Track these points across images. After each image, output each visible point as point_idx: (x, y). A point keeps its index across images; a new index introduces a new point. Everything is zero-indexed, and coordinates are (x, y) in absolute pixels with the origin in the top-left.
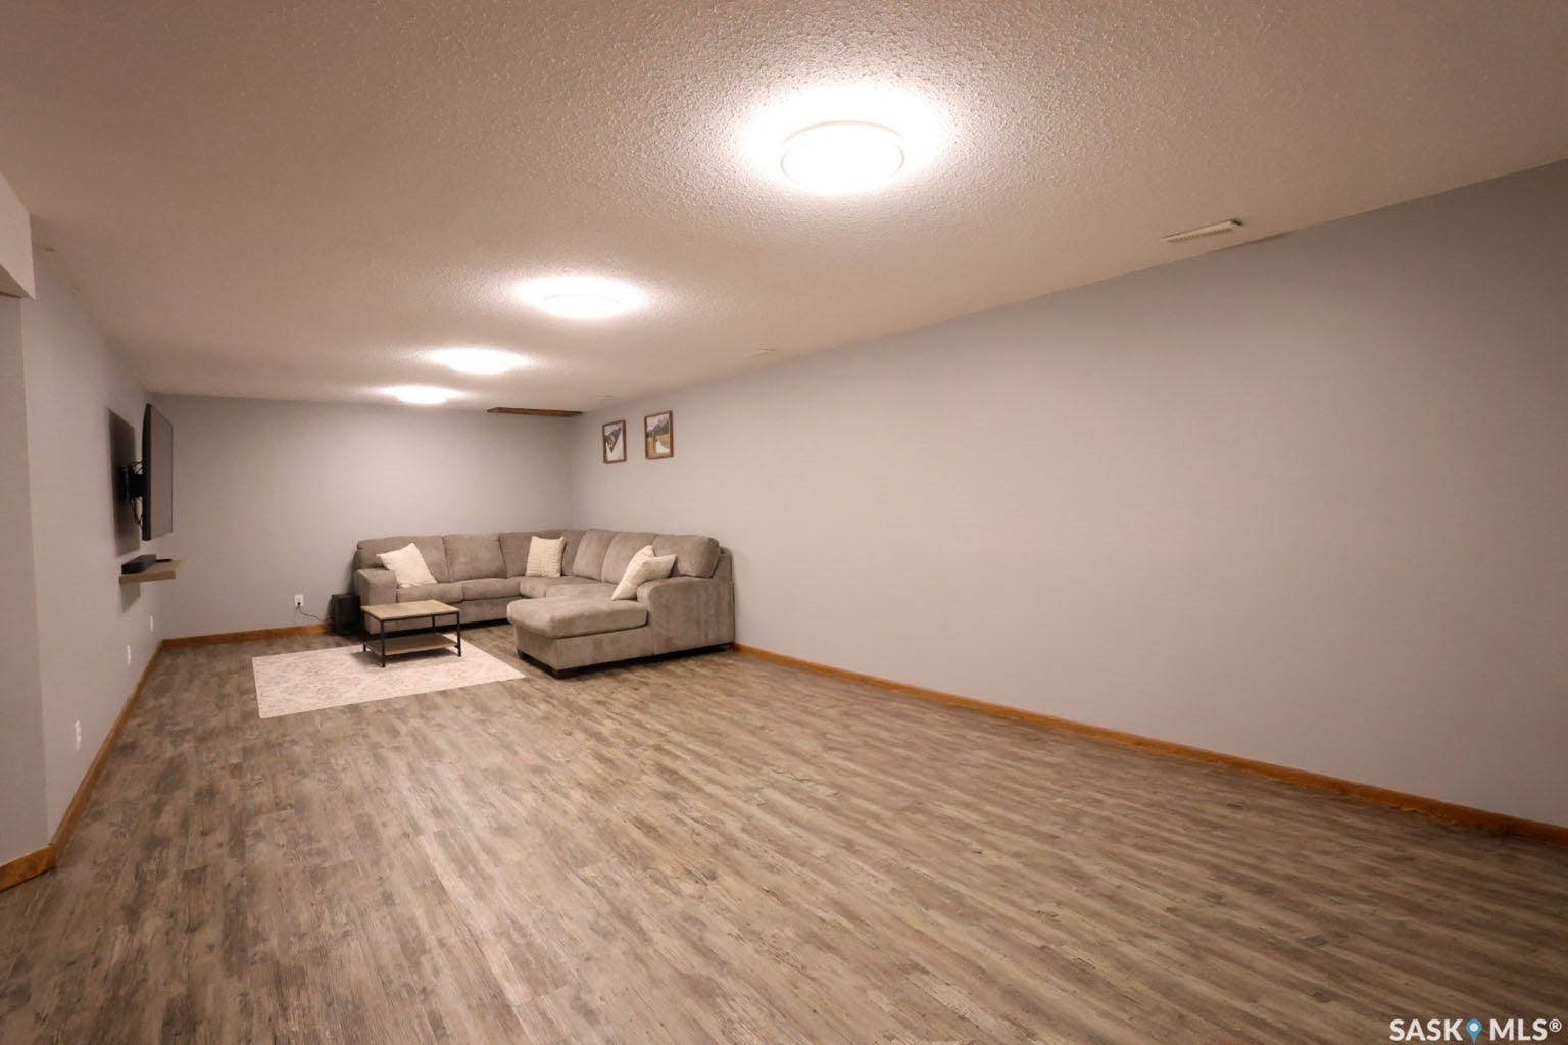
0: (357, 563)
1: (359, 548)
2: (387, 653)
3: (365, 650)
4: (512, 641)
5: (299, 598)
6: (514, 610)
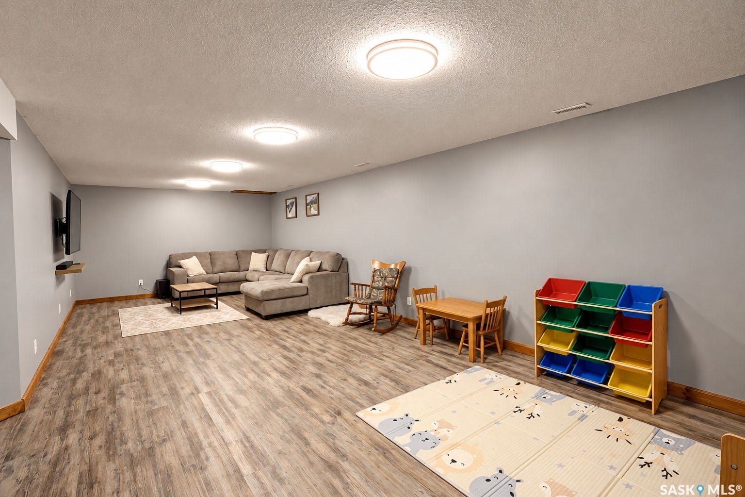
0: (169, 265)
1: (169, 258)
2: (183, 307)
3: (172, 305)
4: (243, 302)
5: (141, 281)
6: (244, 287)
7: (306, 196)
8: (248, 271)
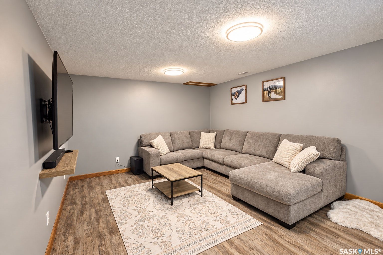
0: (140, 143)
1: (141, 137)
2: (174, 196)
3: (153, 187)
4: (227, 189)
5: (117, 159)
6: (232, 173)
7: (263, 82)
8: (198, 148)
